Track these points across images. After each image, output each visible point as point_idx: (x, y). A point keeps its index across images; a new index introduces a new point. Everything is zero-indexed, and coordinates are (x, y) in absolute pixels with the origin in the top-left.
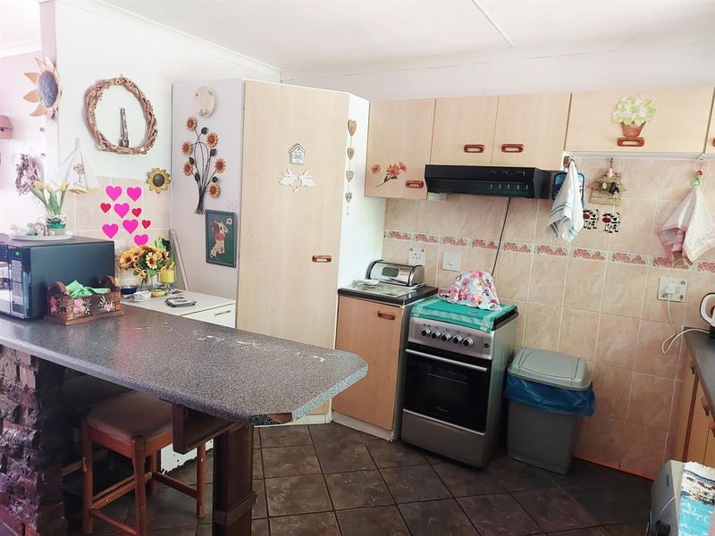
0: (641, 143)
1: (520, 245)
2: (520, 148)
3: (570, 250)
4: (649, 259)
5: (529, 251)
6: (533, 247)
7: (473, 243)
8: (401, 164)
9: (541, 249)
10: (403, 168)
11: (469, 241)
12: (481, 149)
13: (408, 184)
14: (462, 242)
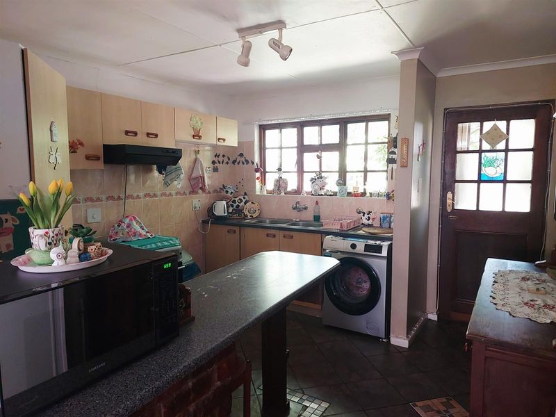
0: (200, 137)
1: (135, 195)
2: (156, 136)
3: (159, 193)
4: (187, 192)
5: (140, 198)
6: (141, 195)
7: (107, 199)
8: (78, 140)
9: (146, 195)
10: (81, 144)
11: (104, 197)
12: (135, 134)
13: (88, 158)
14: (99, 200)
